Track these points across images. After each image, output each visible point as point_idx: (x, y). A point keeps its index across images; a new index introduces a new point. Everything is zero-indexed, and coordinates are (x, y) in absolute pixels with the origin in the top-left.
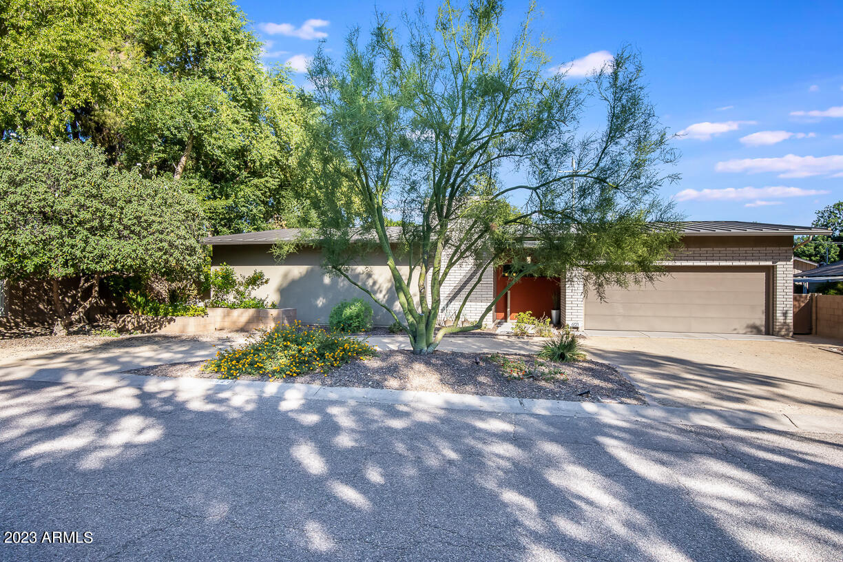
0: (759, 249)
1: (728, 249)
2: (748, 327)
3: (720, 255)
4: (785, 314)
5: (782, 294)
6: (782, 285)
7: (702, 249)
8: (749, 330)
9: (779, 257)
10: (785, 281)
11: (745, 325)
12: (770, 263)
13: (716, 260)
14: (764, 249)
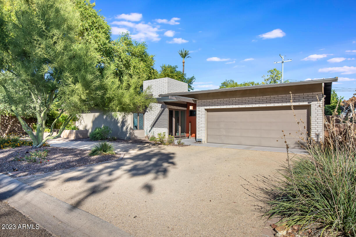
0: (299, 94)
1: (279, 96)
2: (296, 143)
3: (274, 100)
4: (318, 136)
5: (315, 123)
6: (315, 117)
7: (264, 97)
8: (297, 145)
9: (313, 99)
10: (317, 115)
11: (294, 142)
12: (306, 103)
13: (272, 103)
14: (303, 94)
